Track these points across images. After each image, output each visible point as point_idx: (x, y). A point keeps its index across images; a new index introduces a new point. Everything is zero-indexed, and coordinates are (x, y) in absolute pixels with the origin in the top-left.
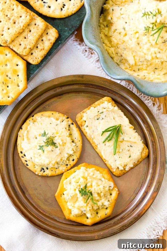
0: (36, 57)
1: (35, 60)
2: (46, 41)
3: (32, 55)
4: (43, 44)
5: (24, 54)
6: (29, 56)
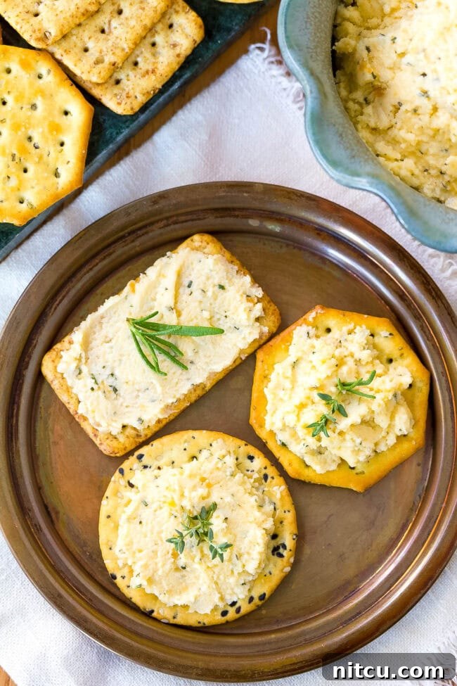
0: (128, 93)
1: (124, 102)
2: (164, 47)
3: (118, 86)
4: (154, 55)
5: (95, 79)
6: (107, 88)
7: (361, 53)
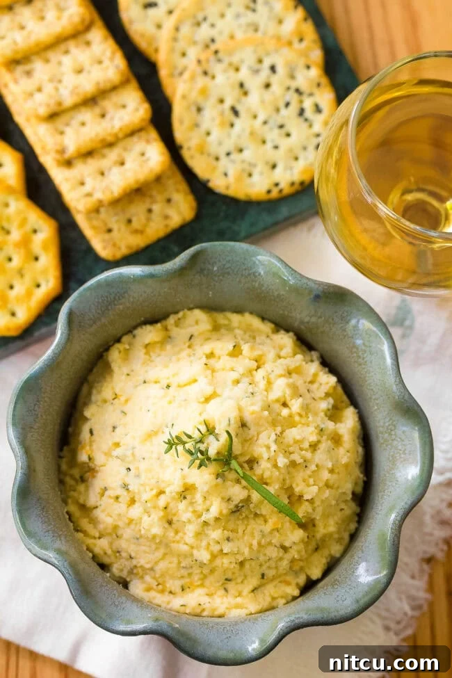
7: (85, 434)
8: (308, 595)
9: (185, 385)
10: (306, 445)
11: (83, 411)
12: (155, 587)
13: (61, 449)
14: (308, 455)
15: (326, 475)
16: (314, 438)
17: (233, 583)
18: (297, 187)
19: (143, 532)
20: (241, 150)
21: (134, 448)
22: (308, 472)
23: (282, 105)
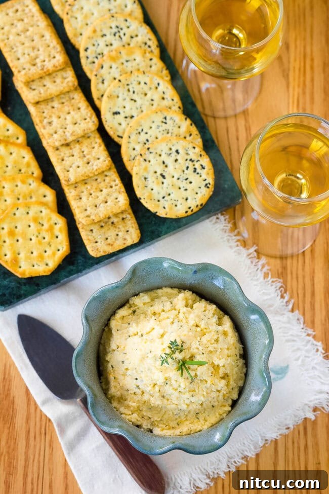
7: (110, 369)
8: (235, 408)
9: (149, 332)
10: (213, 341)
11: (105, 358)
12: (165, 428)
13: (100, 379)
14: (215, 345)
15: (226, 352)
16: (216, 337)
17: (200, 414)
18: (199, 207)
19: (152, 405)
20: (169, 195)
21: (136, 369)
22: (218, 353)
23: (185, 169)
